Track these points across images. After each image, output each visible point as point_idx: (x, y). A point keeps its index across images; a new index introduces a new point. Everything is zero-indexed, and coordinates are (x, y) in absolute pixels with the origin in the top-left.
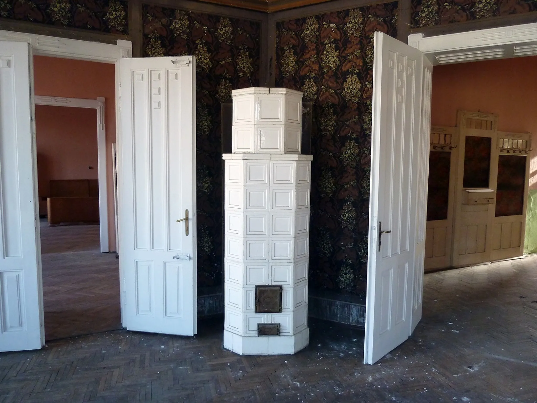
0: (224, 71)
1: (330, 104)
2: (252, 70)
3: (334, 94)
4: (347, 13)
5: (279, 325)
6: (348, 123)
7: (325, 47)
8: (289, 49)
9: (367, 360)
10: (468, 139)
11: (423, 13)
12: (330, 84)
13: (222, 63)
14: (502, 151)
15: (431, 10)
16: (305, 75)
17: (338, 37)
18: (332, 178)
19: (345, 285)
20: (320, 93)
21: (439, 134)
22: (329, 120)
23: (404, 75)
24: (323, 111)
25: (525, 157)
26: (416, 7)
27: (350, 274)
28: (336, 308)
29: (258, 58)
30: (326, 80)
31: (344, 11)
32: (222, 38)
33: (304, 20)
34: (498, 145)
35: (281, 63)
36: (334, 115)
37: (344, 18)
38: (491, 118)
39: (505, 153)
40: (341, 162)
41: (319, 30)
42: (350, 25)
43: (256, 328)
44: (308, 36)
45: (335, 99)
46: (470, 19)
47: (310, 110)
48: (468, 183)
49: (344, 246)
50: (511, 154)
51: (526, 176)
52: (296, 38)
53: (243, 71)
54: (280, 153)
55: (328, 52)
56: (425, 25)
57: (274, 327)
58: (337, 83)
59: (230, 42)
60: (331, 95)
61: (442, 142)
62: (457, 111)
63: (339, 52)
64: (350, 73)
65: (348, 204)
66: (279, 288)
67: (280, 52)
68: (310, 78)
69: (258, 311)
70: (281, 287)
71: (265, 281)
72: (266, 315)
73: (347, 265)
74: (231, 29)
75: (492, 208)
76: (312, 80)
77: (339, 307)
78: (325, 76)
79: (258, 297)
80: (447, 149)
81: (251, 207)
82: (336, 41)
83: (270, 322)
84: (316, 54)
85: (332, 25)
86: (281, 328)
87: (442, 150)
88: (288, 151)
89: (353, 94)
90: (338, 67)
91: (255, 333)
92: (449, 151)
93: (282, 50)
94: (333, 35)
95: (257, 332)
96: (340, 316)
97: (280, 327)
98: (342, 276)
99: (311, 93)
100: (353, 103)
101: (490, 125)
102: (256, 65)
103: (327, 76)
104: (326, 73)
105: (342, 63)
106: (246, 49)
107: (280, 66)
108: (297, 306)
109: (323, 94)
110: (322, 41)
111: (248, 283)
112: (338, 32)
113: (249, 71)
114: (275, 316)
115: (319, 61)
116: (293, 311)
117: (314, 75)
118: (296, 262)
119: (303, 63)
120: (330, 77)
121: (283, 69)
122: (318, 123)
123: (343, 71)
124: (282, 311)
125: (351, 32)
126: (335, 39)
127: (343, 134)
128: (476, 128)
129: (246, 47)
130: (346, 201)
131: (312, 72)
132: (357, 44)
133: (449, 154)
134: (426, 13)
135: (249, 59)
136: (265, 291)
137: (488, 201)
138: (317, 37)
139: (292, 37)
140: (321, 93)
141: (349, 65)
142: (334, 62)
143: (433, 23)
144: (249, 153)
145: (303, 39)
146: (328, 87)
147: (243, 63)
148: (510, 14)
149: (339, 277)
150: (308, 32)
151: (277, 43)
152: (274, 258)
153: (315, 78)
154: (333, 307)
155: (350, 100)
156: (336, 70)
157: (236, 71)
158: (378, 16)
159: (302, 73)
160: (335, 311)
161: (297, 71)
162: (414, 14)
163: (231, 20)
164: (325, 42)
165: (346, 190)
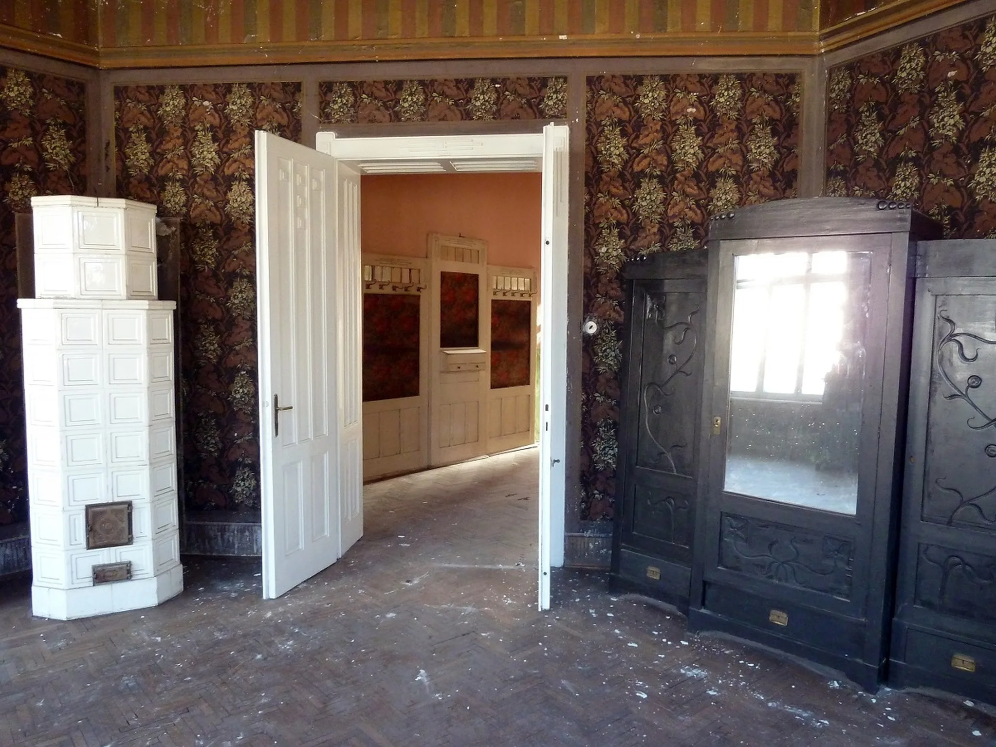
0: (19, 159)
1: (208, 222)
2: (72, 159)
3: (213, 208)
4: (229, 88)
5: (129, 564)
6: (236, 253)
7: (196, 135)
8: (138, 131)
9: (268, 594)
10: (444, 276)
11: (334, 104)
12: (207, 193)
13: (15, 145)
14: (495, 294)
15: (345, 101)
16: (167, 175)
17: (217, 122)
18: (216, 335)
19: (243, 498)
20: (191, 205)
21: (401, 268)
22: (207, 247)
23: (307, 190)
24: (198, 232)
25: (529, 303)
26: (325, 94)
27: (251, 480)
28: (232, 534)
29: (84, 142)
30: (200, 186)
31: (224, 84)
32: (13, 105)
33: (162, 90)
34: (488, 285)
35: (124, 153)
36: (215, 240)
37: (225, 96)
38: (477, 246)
39: (500, 297)
40: (228, 310)
41: (186, 107)
42: (235, 108)
43: (90, 573)
44: (168, 115)
45: (215, 215)
46: (393, 121)
47: (176, 231)
48: (448, 340)
49: (239, 437)
50: (509, 297)
51: (532, 329)
52: (149, 115)
53: (55, 161)
54: (118, 297)
55: (202, 144)
56: (338, 121)
57: (121, 568)
58: (217, 191)
59: (28, 111)
60: (210, 210)
61: (406, 280)
62: (428, 235)
63: (219, 145)
64: (236, 179)
65: (241, 375)
66: (127, 506)
67: (122, 134)
68: (174, 180)
69: (92, 545)
70: (129, 504)
71: (102, 497)
72: (105, 550)
73: (246, 466)
74: (31, 90)
75: (486, 376)
76: (178, 184)
77: (236, 532)
78: (198, 179)
79: (90, 522)
80: (413, 291)
81: (71, 383)
82: (212, 128)
83: (113, 562)
84: (183, 144)
85: (206, 103)
86: (134, 568)
87: (406, 293)
88: (133, 295)
89: (241, 210)
90: (218, 167)
91: (89, 581)
92: (417, 293)
93: (126, 131)
94: (210, 118)
95: (91, 579)
96: (238, 547)
97: (132, 567)
98: (238, 485)
99: (177, 203)
100: (242, 223)
101: (476, 256)
102: (79, 152)
103: (201, 179)
104: (199, 175)
105: (223, 162)
106: (61, 124)
107: (123, 157)
108: (159, 531)
109: (196, 207)
110: (192, 125)
111: (72, 503)
112: (217, 115)
113: (66, 161)
114: (122, 550)
115: (189, 156)
116: (153, 539)
117: (181, 177)
118: (154, 463)
119: (162, 155)
120: (206, 182)
121: (128, 163)
122: (190, 251)
123: (226, 174)
124: (134, 540)
125: (236, 117)
126: (212, 126)
127: (229, 269)
128: (455, 260)
129: (59, 121)
130: (239, 370)
131: (177, 171)
132: (245, 137)
133: (419, 297)
134: (340, 105)
135: (65, 142)
136: (102, 513)
137: (477, 367)
138: (184, 118)
139: (142, 113)
140: (193, 205)
141: (235, 166)
142: (211, 159)
143: (349, 120)
144: (66, 298)
145: (160, 119)
146: (203, 196)
147: (55, 148)
148: (440, 120)
149: (234, 487)
150: (168, 109)
151: (116, 120)
152: (115, 460)
153: (182, 182)
154: (228, 534)
155: (239, 218)
156: (215, 171)
157: (41, 159)
158: (274, 100)
159: (162, 172)
160: (231, 540)
161: (152, 167)
162: (324, 104)
163: (28, 74)
164: (196, 128)
165: (237, 353)
